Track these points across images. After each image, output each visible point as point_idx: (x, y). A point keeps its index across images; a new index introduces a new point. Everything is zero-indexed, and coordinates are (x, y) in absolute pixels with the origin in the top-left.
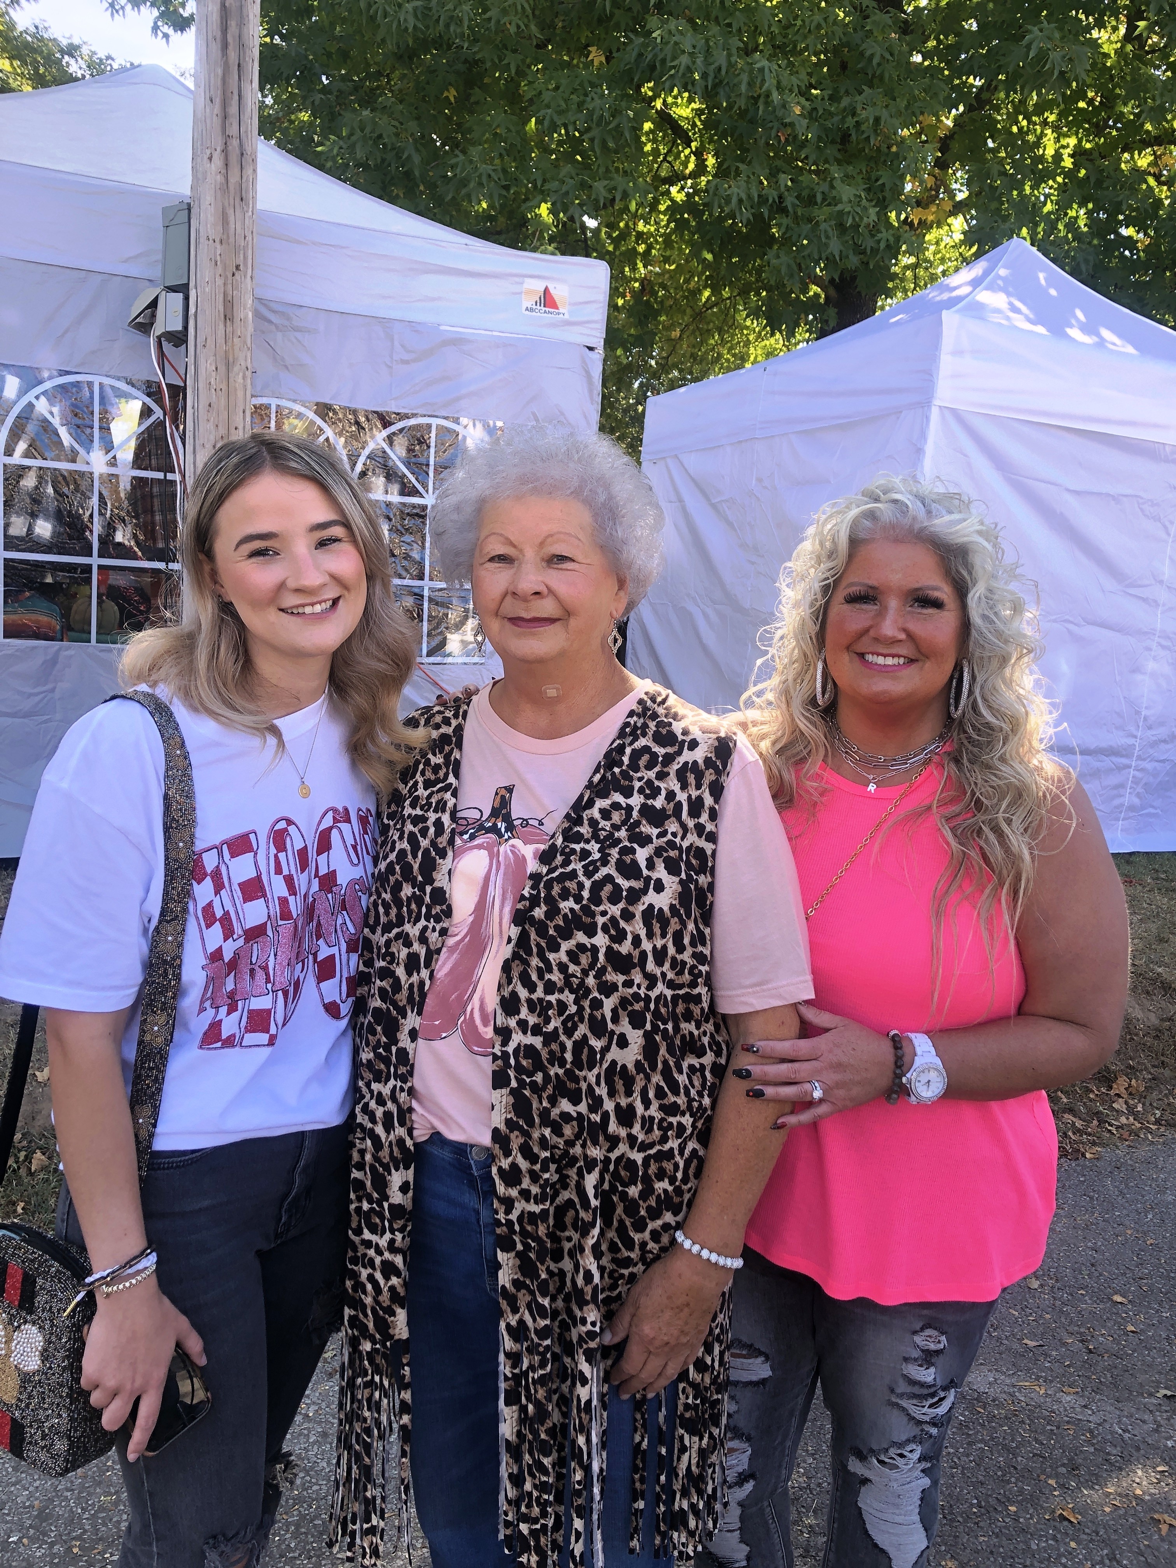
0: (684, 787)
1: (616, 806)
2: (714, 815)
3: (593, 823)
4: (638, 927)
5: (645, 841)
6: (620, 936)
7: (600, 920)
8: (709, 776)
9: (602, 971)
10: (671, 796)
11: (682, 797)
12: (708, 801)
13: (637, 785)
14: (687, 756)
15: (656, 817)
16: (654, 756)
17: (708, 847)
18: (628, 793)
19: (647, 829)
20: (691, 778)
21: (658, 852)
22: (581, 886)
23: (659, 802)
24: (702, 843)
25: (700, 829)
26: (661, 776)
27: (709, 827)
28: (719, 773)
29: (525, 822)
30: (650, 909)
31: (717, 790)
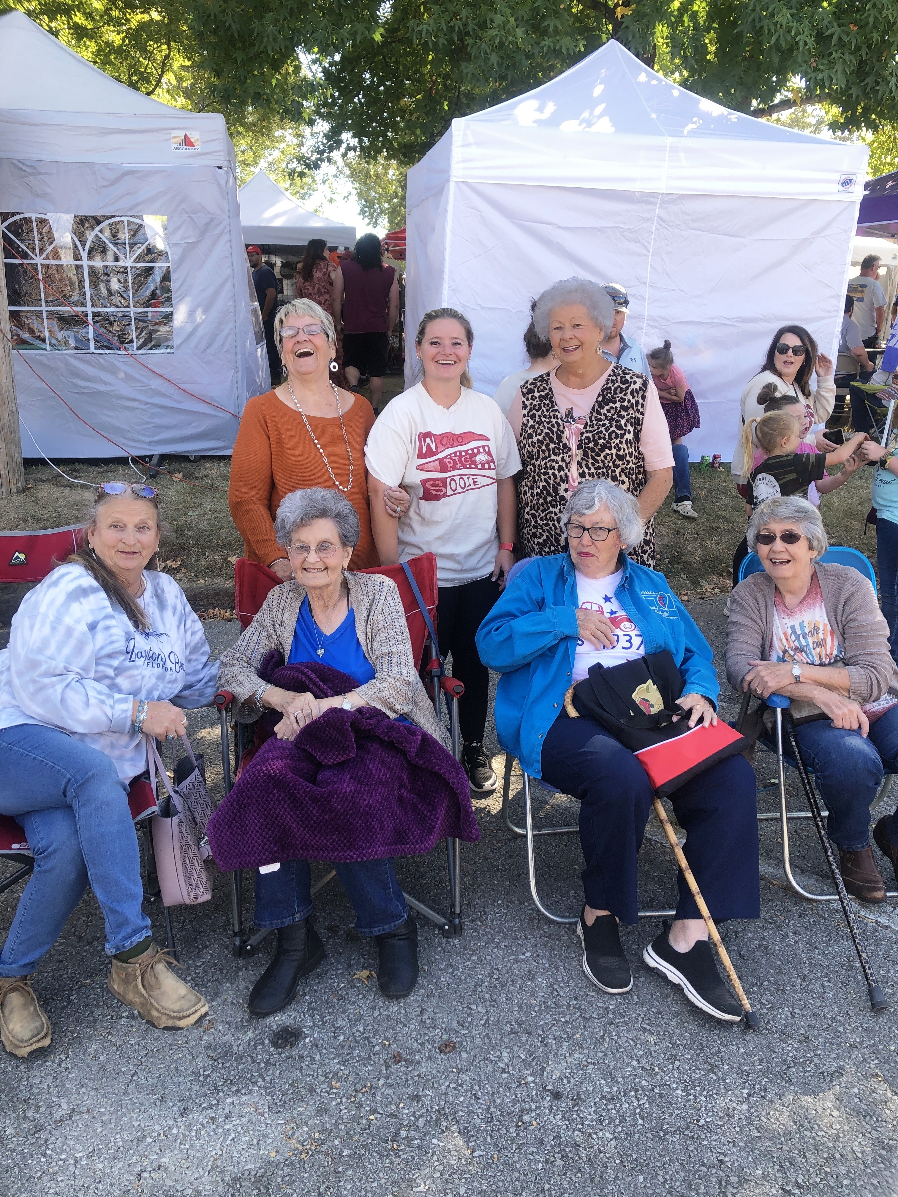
0: (633, 397)
1: (612, 408)
2: (643, 406)
3: (605, 415)
4: (624, 446)
5: (623, 417)
6: (619, 449)
7: (613, 445)
8: (641, 393)
9: (615, 461)
10: (629, 401)
11: (633, 401)
12: (641, 401)
13: (617, 399)
14: (633, 387)
15: (626, 409)
16: (622, 389)
17: (641, 417)
18: (615, 403)
19: (623, 413)
20: (635, 394)
21: (628, 420)
22: (605, 435)
23: (626, 403)
24: (638, 415)
25: (638, 411)
26: (625, 395)
27: (641, 410)
28: (644, 392)
29: (579, 418)
30: (627, 440)
31: (644, 398)
